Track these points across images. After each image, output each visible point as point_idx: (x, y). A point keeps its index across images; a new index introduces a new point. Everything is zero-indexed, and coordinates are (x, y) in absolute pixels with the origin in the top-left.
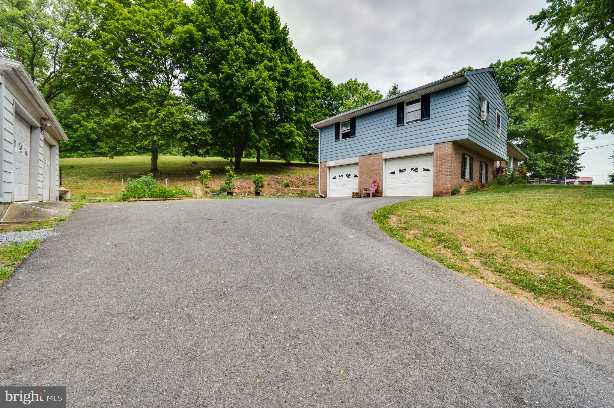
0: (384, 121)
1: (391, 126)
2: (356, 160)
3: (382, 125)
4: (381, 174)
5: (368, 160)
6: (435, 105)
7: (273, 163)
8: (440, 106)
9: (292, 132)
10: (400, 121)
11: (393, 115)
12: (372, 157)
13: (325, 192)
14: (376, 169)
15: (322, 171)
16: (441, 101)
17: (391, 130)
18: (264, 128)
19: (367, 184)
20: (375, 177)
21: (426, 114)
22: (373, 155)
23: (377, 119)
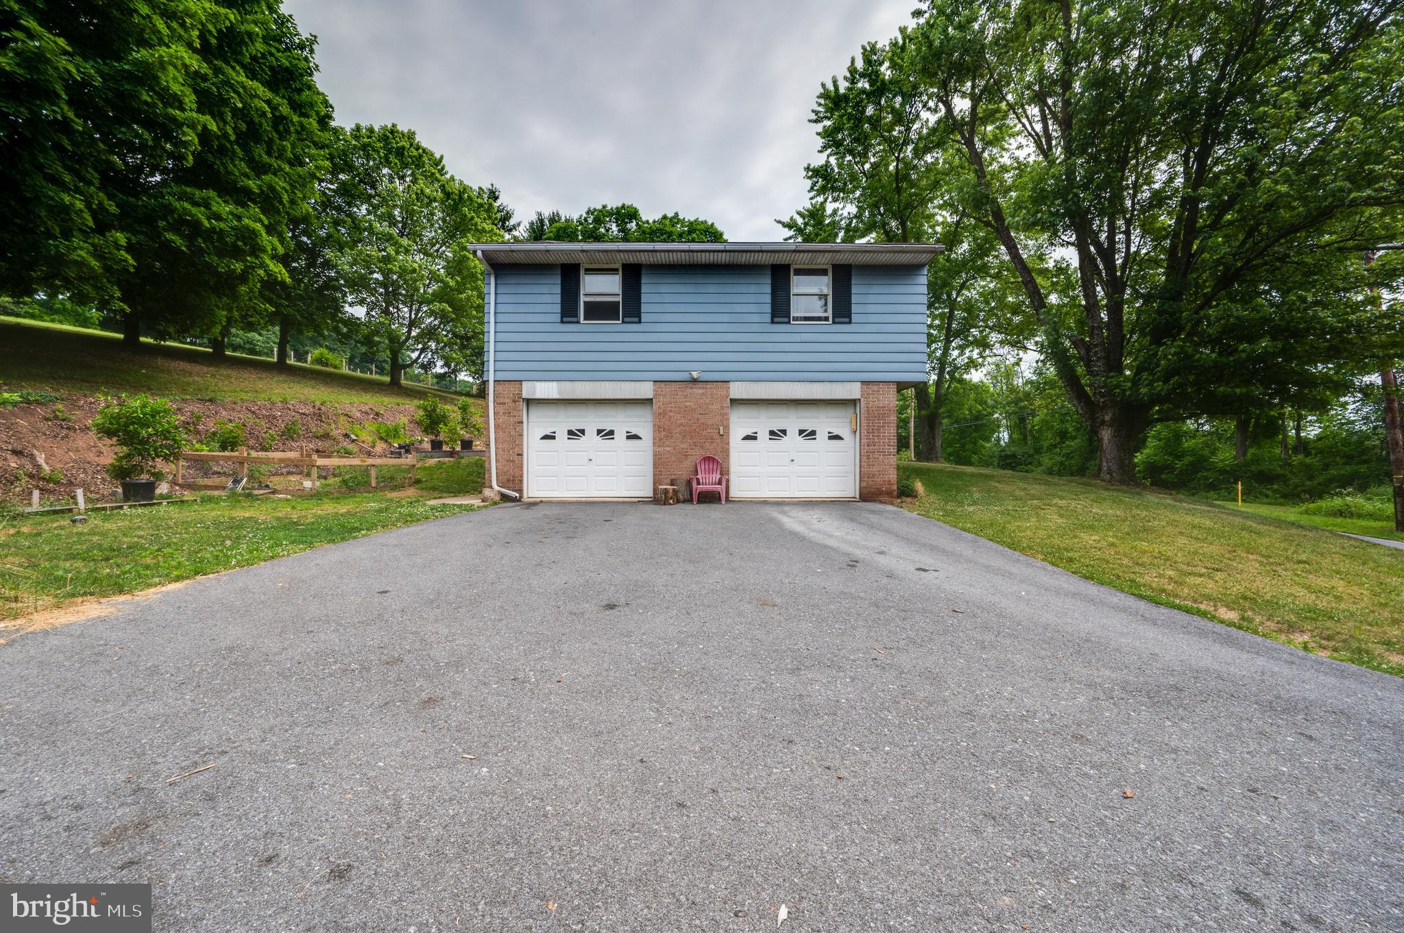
0: (735, 298)
1: (755, 318)
2: (645, 390)
3: (728, 308)
4: (724, 437)
5: (686, 397)
6: (863, 295)
7: (196, 350)
8: (872, 299)
9: (249, 236)
10: (780, 310)
11: (762, 291)
12: (698, 391)
13: (514, 480)
14: (710, 422)
15: (501, 409)
16: (876, 289)
17: (755, 327)
18: (97, 182)
19: (681, 462)
20: (707, 445)
21: (842, 310)
22: (700, 385)
23: (712, 289)
